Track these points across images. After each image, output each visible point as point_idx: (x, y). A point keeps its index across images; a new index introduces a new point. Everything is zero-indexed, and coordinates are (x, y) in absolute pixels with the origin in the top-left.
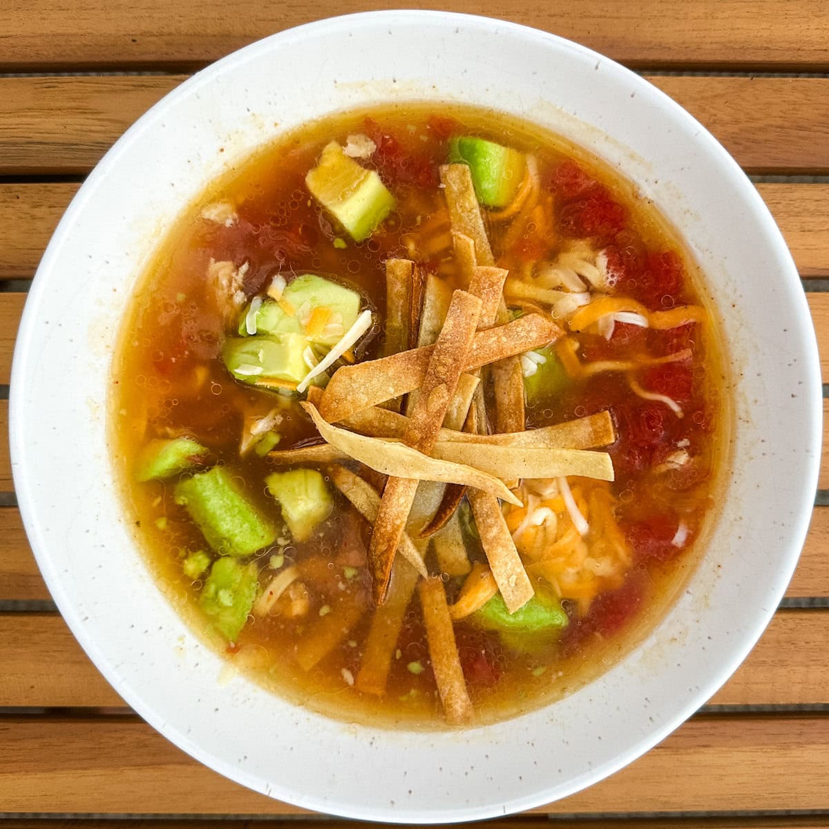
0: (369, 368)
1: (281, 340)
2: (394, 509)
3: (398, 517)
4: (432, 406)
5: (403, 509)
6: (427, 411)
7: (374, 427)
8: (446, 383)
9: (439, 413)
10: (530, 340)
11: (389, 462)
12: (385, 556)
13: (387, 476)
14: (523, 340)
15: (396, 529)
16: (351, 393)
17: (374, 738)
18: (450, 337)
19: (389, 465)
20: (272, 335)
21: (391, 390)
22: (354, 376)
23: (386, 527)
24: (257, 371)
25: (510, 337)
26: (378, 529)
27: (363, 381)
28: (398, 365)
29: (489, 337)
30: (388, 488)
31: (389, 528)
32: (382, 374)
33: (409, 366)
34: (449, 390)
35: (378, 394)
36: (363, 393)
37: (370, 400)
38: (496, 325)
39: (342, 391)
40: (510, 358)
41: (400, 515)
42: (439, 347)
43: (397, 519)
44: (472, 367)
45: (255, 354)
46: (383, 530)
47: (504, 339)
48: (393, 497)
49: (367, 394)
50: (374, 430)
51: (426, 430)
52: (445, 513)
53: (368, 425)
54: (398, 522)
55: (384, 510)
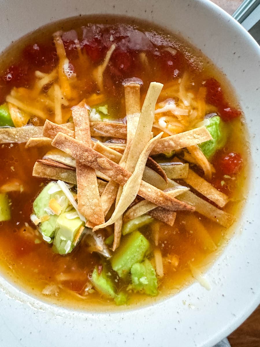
0: (81, 195)
1: (58, 227)
2: (153, 195)
3: (157, 193)
4: (107, 167)
5: (153, 190)
6: (109, 170)
7: (112, 197)
8: (97, 158)
9: (111, 164)
10: (84, 116)
11: (131, 194)
12: (174, 203)
13: (137, 195)
14: (84, 119)
15: (162, 196)
16: (92, 206)
17: (247, 221)
18: (74, 151)
19: (133, 194)
20: (56, 230)
21: (94, 186)
22: (83, 203)
23: (160, 200)
24: (69, 243)
25: (81, 125)
26: (160, 204)
27: (86, 200)
28: (82, 181)
29: (79, 134)
30: (143, 196)
31: (161, 199)
32: (85, 189)
33: (84, 175)
34: (101, 157)
35: (94, 193)
36: (92, 201)
37: (96, 198)
38: (74, 130)
39: (89, 211)
40: (91, 126)
41: (156, 192)
42: (78, 158)
43: (158, 194)
44: (90, 145)
45: (62, 241)
46: (161, 202)
47: (81, 127)
48: (147, 194)
49: (93, 198)
50: (113, 197)
51: (118, 172)
52: (159, 169)
53: (110, 200)
54: (159, 194)
55: (152, 200)
